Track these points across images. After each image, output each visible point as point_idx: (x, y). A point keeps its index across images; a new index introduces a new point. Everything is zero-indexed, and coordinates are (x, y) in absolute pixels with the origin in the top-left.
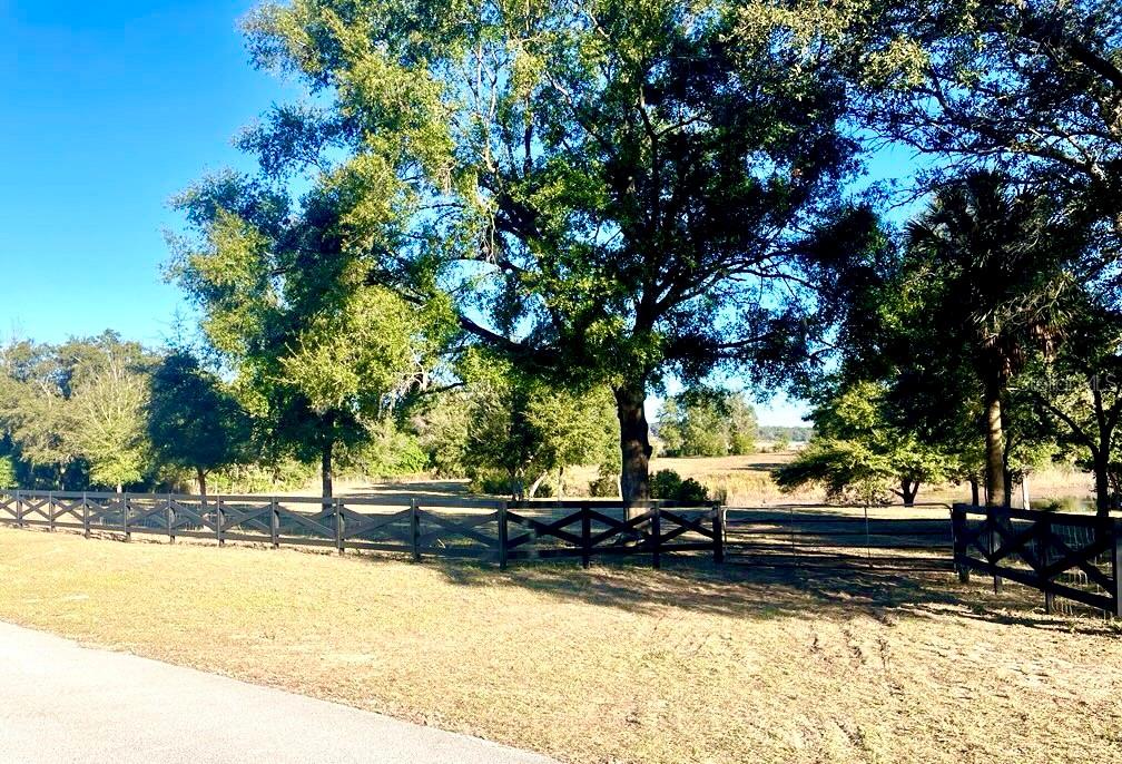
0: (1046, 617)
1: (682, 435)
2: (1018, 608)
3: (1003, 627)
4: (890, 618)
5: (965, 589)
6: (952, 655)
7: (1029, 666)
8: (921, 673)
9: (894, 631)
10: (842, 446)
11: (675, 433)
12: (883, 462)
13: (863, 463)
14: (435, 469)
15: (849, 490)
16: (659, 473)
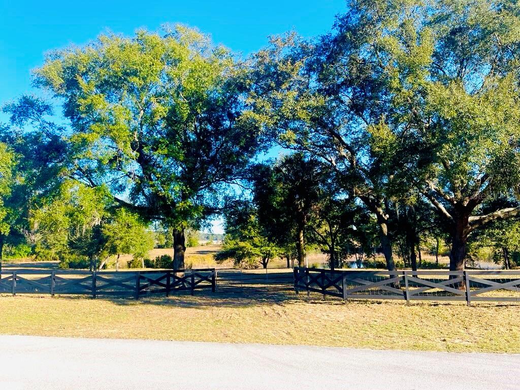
0: (325, 302)
1: (166, 238)
2: (315, 299)
3: (315, 305)
4: (283, 304)
5: (298, 296)
6: (304, 312)
7: (324, 314)
8: (297, 318)
9: (286, 308)
10: (242, 244)
11: (163, 237)
12: (257, 251)
13: (250, 251)
14: (35, 256)
15: (242, 262)
16: (162, 256)
